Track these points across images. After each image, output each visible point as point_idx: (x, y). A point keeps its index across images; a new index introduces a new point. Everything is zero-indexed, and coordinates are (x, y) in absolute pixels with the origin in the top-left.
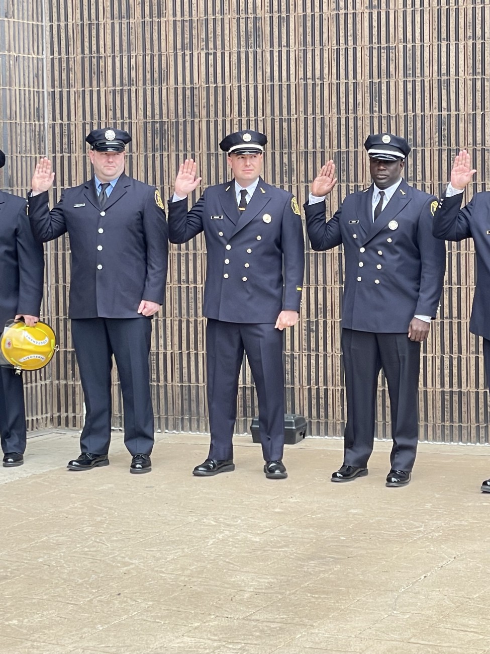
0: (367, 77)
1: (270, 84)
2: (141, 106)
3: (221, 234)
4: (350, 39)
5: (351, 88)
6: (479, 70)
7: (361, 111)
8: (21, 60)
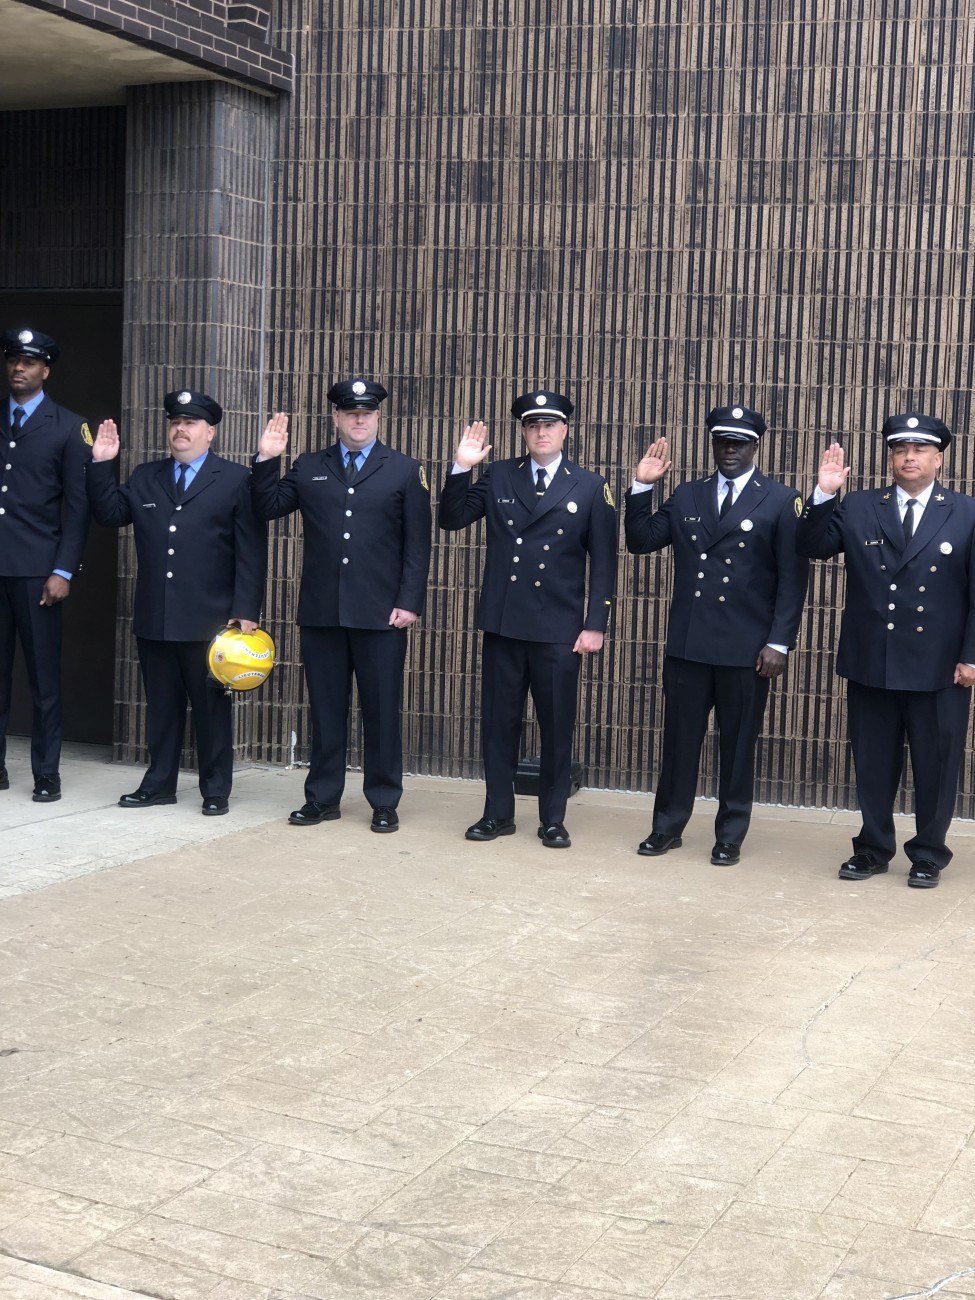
0: (683, 335)
1: (555, 336)
2: (386, 356)
3: (511, 522)
4: (664, 285)
5: (661, 347)
6: (828, 333)
7: (672, 376)
8: (236, 290)
